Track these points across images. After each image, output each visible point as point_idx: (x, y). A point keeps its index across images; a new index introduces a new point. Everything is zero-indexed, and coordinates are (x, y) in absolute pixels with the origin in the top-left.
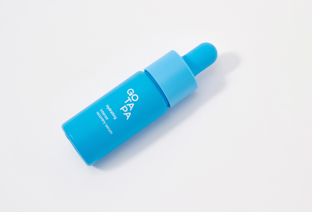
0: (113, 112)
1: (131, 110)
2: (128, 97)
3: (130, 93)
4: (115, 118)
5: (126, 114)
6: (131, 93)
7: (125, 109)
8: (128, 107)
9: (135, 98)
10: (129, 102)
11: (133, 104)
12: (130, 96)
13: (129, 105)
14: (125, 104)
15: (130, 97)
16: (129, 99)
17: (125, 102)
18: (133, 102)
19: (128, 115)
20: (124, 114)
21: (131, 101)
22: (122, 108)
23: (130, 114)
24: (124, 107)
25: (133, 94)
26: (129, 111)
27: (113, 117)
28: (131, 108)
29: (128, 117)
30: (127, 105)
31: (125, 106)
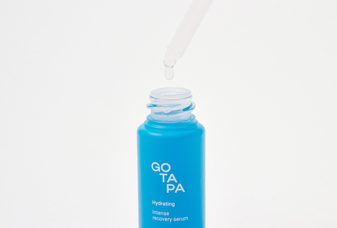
0: (165, 203)
1: (176, 182)
2: (160, 174)
3: (157, 169)
4: (173, 204)
5: (177, 189)
6: (157, 167)
7: (171, 187)
8: (171, 182)
9: (166, 168)
10: (167, 178)
11: (172, 175)
12: (159, 171)
13: (170, 179)
14: (166, 183)
15: (162, 172)
16: (163, 175)
17: (164, 181)
18: (169, 174)
19: (180, 188)
20: (176, 192)
21: (166, 175)
22: (168, 190)
23: (180, 185)
24: (168, 187)
25: (160, 166)
26: (176, 185)
27: (171, 207)
28: (174, 179)
29: (182, 189)
30: (168, 182)
31: (168, 185)
